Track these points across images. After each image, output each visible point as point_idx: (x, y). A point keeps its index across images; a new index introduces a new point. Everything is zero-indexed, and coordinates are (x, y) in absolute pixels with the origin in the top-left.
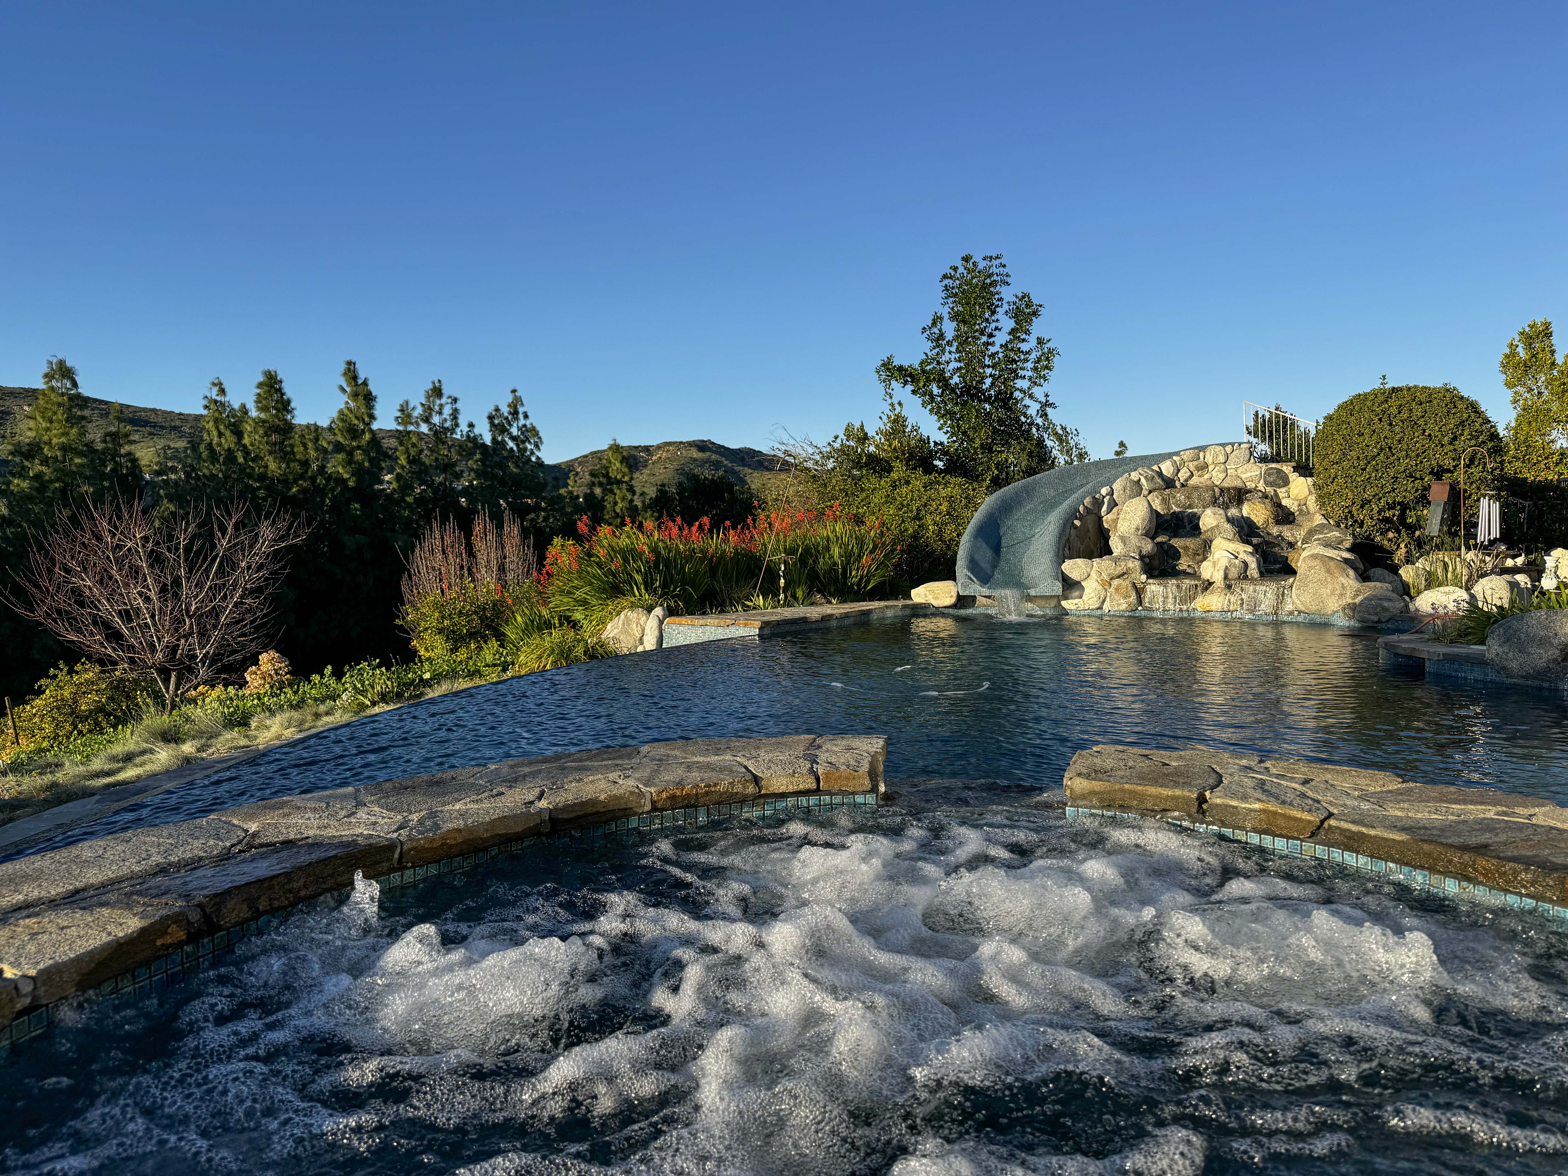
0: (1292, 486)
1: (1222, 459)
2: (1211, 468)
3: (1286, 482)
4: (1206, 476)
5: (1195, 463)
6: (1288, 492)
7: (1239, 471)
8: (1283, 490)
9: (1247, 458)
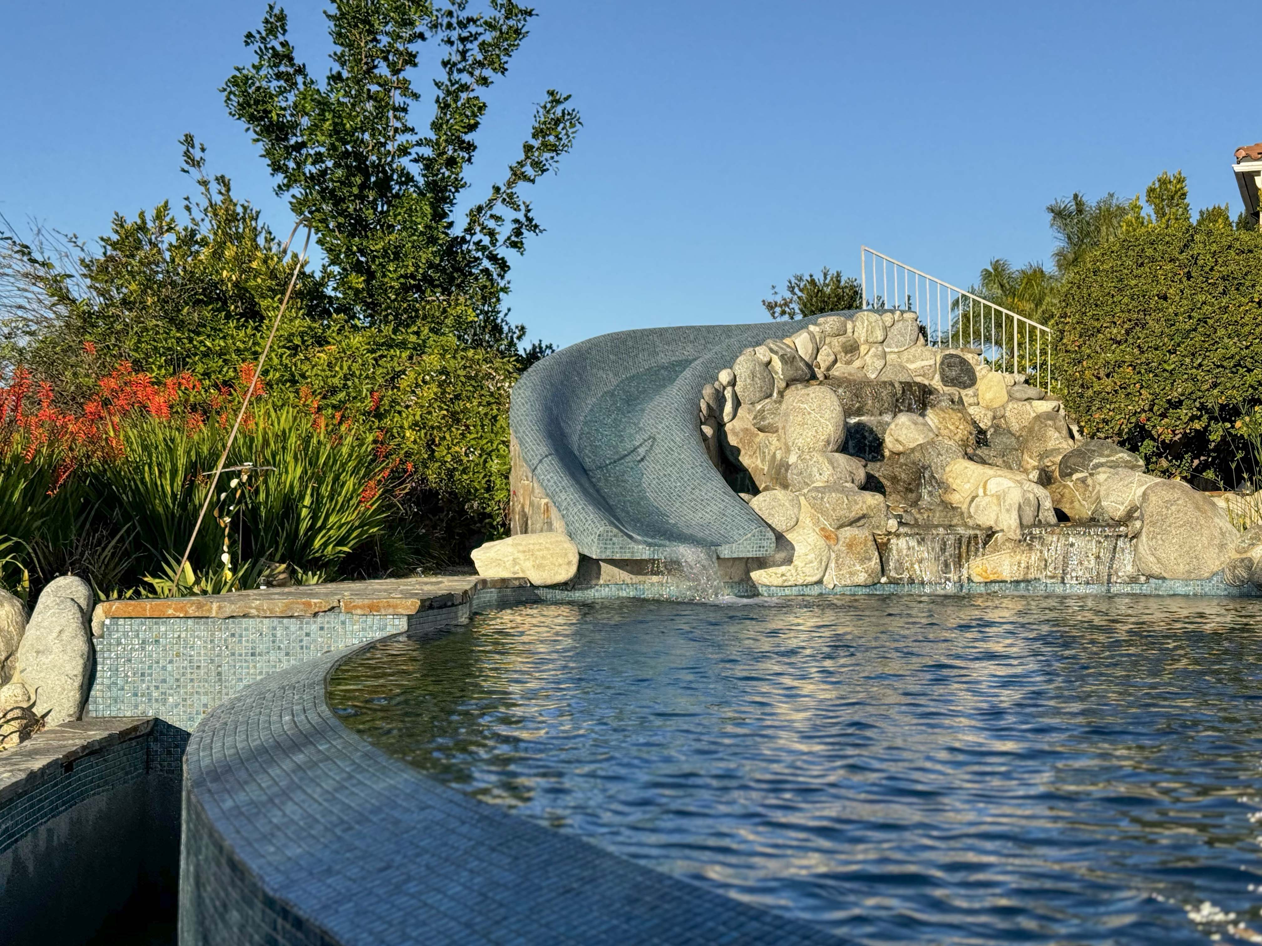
0: (981, 385)
1: (879, 335)
2: (863, 349)
3: (972, 381)
4: (857, 364)
5: (842, 339)
6: (976, 395)
7: (905, 356)
8: (970, 391)
9: (914, 337)
